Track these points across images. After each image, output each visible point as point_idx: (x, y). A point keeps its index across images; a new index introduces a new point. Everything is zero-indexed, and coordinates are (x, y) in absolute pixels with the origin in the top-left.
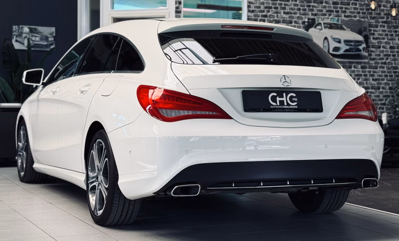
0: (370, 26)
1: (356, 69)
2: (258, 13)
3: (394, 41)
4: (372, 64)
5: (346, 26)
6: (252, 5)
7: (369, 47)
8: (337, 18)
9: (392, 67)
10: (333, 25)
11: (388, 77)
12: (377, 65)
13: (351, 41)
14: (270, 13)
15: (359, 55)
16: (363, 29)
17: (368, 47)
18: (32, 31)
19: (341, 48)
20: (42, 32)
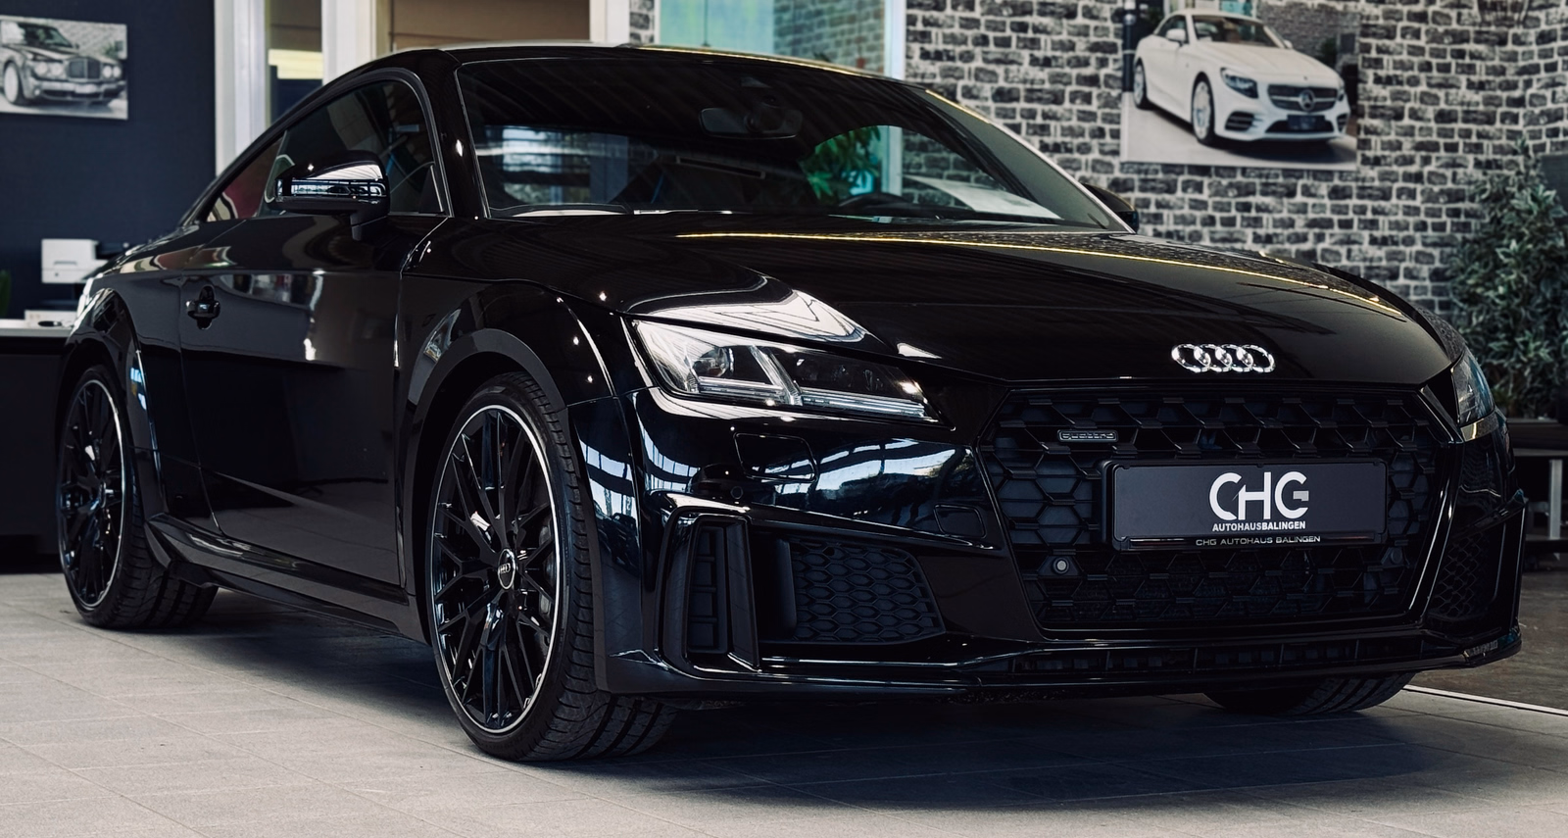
0: (1367, 30)
1: (1311, 201)
3: (1453, 91)
4: (1373, 180)
5: (1277, 30)
7: (1362, 116)
9: (1442, 192)
10: (1230, 26)
11: (1430, 232)
12: (1388, 184)
13: (1296, 91)
15: (1324, 142)
16: (1338, 42)
17: (1357, 112)
18: (37, 37)
19: (1256, 117)
20: (73, 43)
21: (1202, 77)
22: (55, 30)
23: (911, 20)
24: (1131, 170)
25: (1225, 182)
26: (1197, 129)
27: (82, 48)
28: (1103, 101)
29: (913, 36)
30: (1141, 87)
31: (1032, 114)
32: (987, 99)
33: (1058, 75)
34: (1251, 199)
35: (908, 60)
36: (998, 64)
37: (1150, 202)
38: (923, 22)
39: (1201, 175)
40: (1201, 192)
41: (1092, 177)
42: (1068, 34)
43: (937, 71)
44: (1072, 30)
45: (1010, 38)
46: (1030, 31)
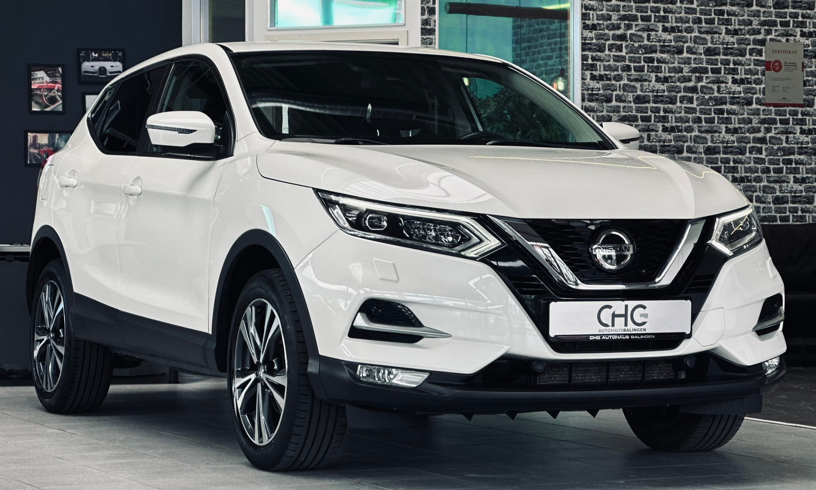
2: (607, 31)
6: (591, 12)
8: (784, 40)
14: (632, 31)
23: (584, 58)
29: (585, 67)
31: (657, 110)
32: (631, 102)
33: (673, 87)
34: (792, 157)
35: (583, 81)
36: (636, 81)
37: (730, 160)
38: (592, 59)
39: (761, 144)
40: (761, 154)
41: (694, 146)
42: (678, 63)
43: (601, 86)
44: (681, 61)
45: (644, 66)
46: (655, 62)
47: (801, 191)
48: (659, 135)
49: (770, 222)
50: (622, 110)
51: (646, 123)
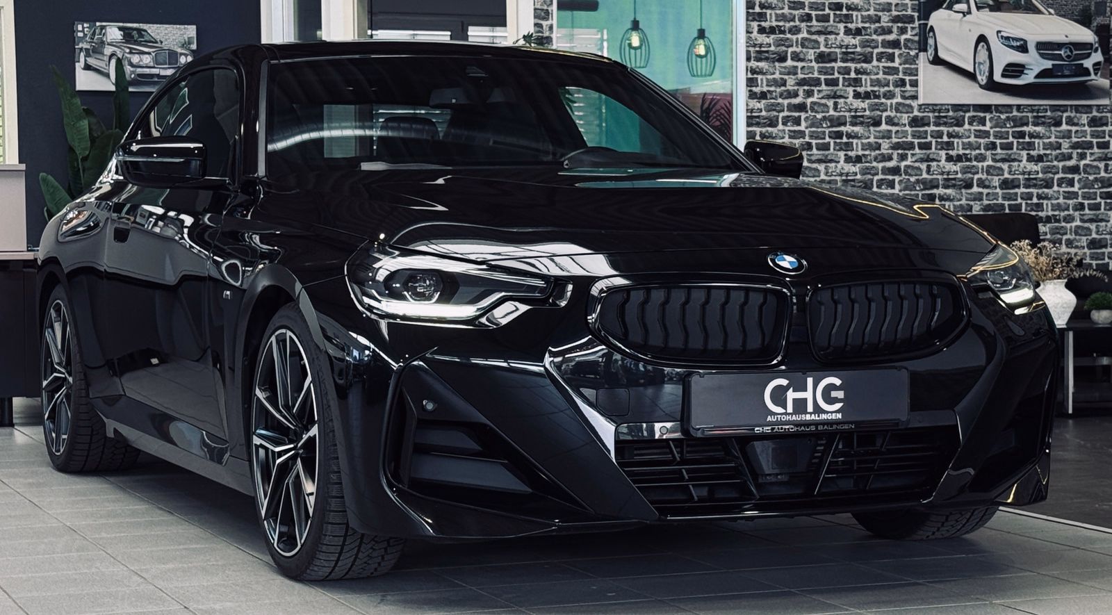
5: (1043, 1)
13: (1059, 46)
15: (1081, 84)
16: (1093, 8)
17: (1109, 59)
18: (133, 37)
19: (1026, 67)
20: (158, 40)
21: (982, 39)
22: (145, 31)
23: (750, 5)
24: (927, 110)
25: (1003, 117)
26: (979, 78)
27: (163, 44)
28: (903, 59)
29: (750, 17)
30: (933, 47)
31: (847, 71)
32: (811, 61)
33: (867, 41)
34: (1025, 128)
35: (749, 35)
36: (819, 34)
37: (943, 134)
38: (760, 6)
39: (984, 112)
40: (984, 125)
41: (896, 116)
42: (875, 11)
43: (772, 41)
44: (878, 7)
45: (829, 15)
46: (844, 9)
47: (1037, 173)
48: (849, 103)
49: (995, 211)
50: (799, 71)
51: (830, 88)
